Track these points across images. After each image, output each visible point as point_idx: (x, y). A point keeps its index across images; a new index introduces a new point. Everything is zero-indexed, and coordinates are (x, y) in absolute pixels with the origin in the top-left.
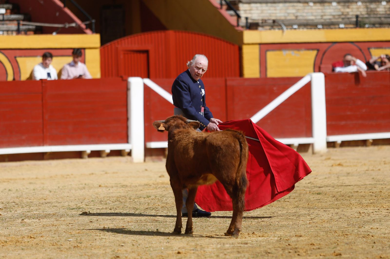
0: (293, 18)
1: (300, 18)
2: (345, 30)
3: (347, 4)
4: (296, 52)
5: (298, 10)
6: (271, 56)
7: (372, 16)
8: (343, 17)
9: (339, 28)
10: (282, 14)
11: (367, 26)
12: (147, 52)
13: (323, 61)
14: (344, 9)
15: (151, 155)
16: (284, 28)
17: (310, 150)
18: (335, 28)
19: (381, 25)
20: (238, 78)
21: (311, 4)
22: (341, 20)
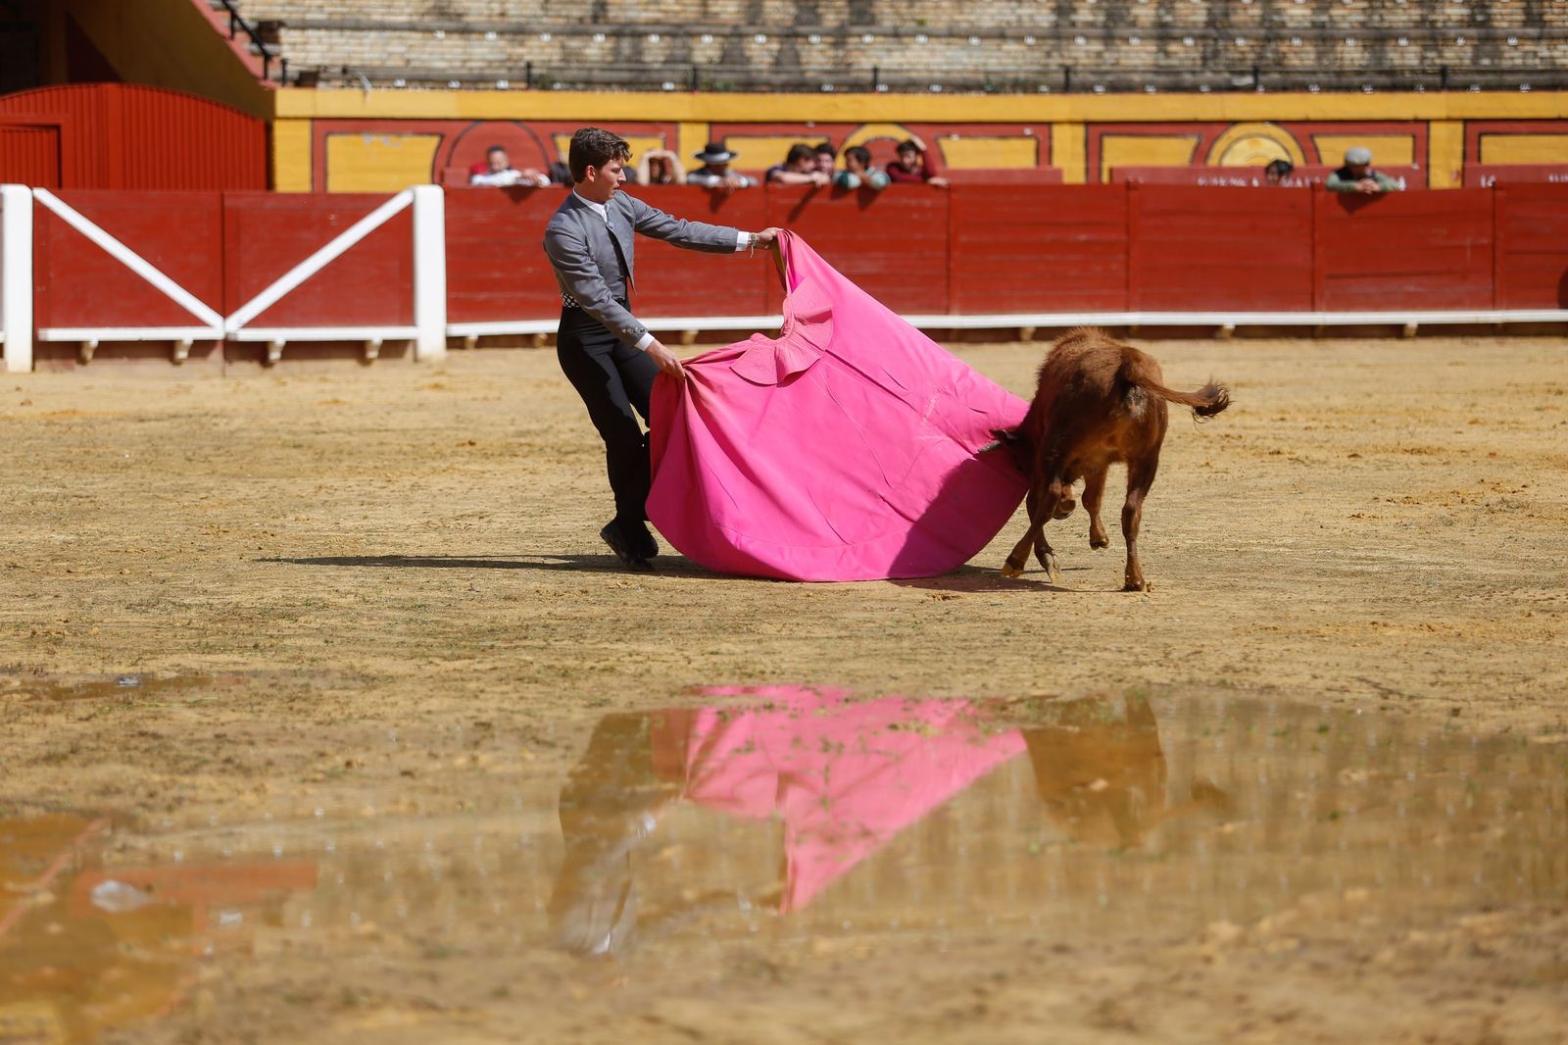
0: (401, 63)
1: (413, 64)
2: (508, 94)
3: (520, 37)
4: (392, 139)
5: (411, 46)
6: (336, 144)
7: (574, 65)
8: (509, 64)
9: (496, 89)
10: (377, 55)
11: (558, 86)
12: (57, 127)
13: (454, 160)
14: (513, 47)
15: (48, 357)
16: (368, 85)
17: (409, 354)
18: (486, 89)
19: (589, 84)
20: (261, 192)
21: (441, 35)
22: (503, 72)
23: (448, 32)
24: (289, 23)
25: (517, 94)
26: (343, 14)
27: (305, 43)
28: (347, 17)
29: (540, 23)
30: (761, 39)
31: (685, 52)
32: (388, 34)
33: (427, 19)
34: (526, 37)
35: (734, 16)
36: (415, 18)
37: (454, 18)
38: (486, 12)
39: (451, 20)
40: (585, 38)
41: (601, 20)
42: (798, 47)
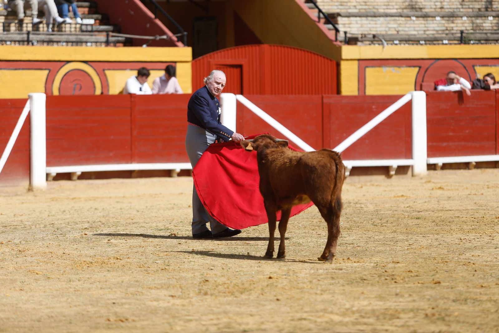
0: (395, 32)
1: (401, 33)
2: (448, 46)
3: (452, 19)
4: (396, 69)
5: (400, 24)
6: (370, 72)
7: (478, 31)
8: (447, 32)
9: (443, 44)
10: (383, 29)
11: (472, 42)
12: (240, 67)
13: (425, 79)
14: (448, 23)
16: (385, 43)
17: (410, 172)
18: (438, 44)
19: (487, 41)
20: (336, 95)
21: (414, 18)
22: (444, 35)
23: (417, 17)
24: (342, 14)
25: (453, 46)
26: (365, 9)
27: (350, 24)
28: (368, 10)
29: (460, 11)
32: (389, 18)
33: (405, 11)
34: (454, 19)
36: (400, 11)
37: (418, 10)
38: (434, 7)
39: (416, 11)
40: (484, 18)
41: (489, 10)
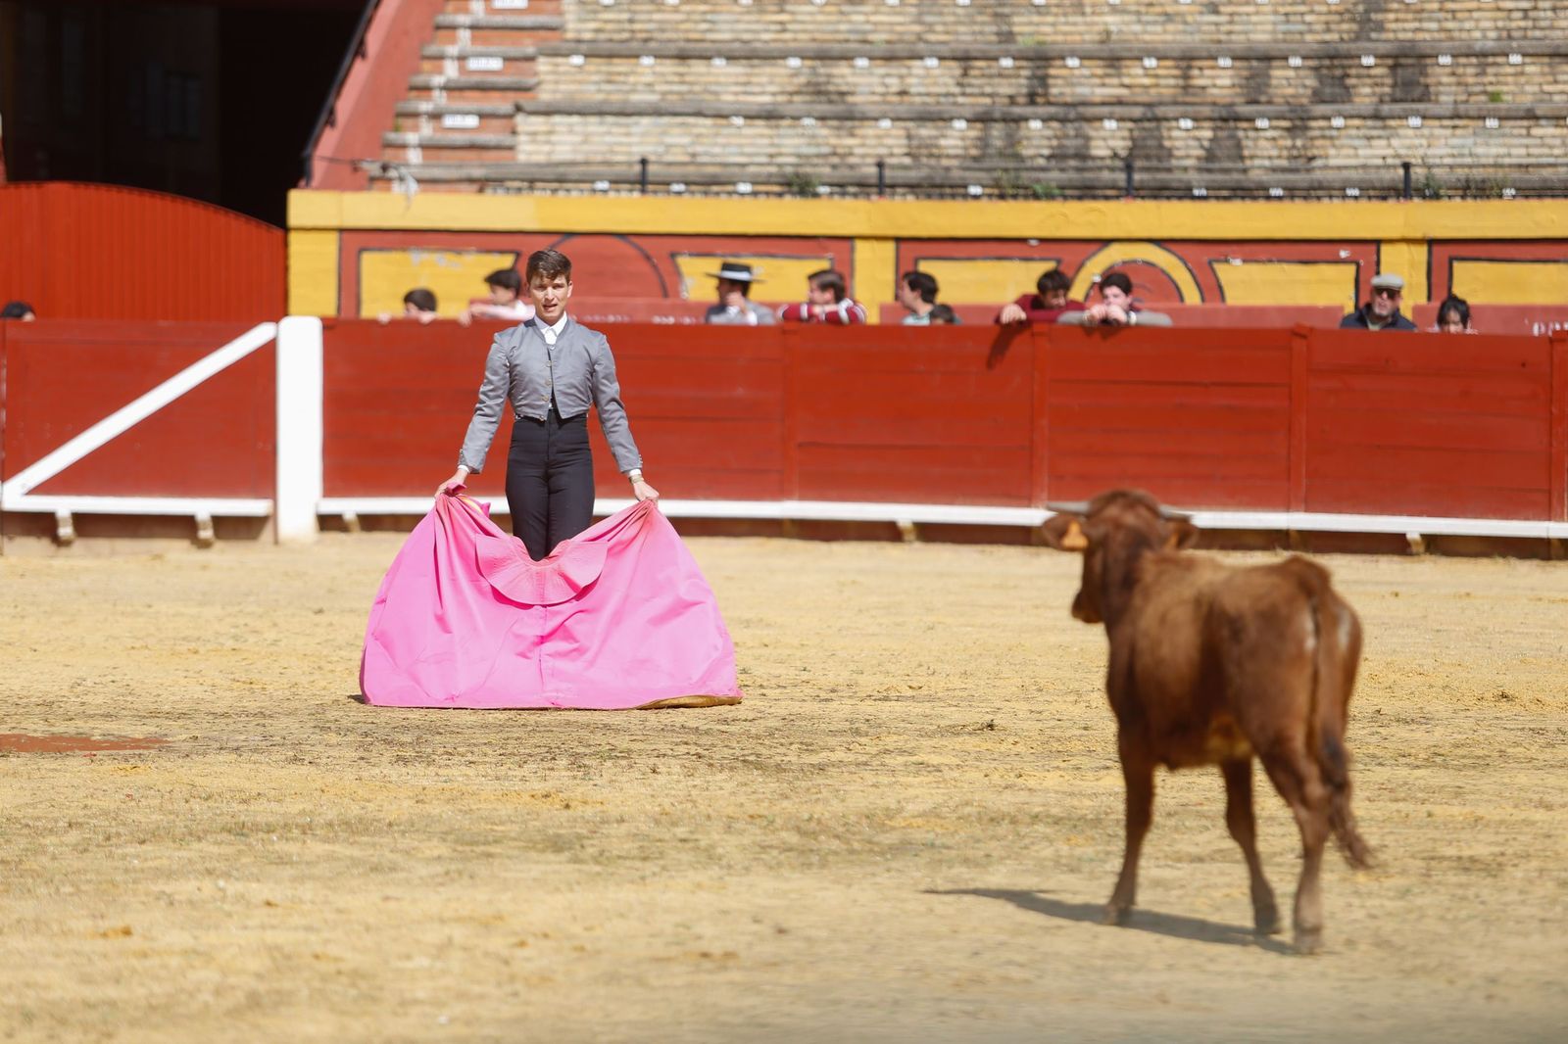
3: (849, 124)
5: (699, 136)
14: (839, 136)
30: (1186, 124)
31: (1079, 142)
34: (857, 123)
35: (1226, 92)
40: (941, 124)
42: (1241, 134)
